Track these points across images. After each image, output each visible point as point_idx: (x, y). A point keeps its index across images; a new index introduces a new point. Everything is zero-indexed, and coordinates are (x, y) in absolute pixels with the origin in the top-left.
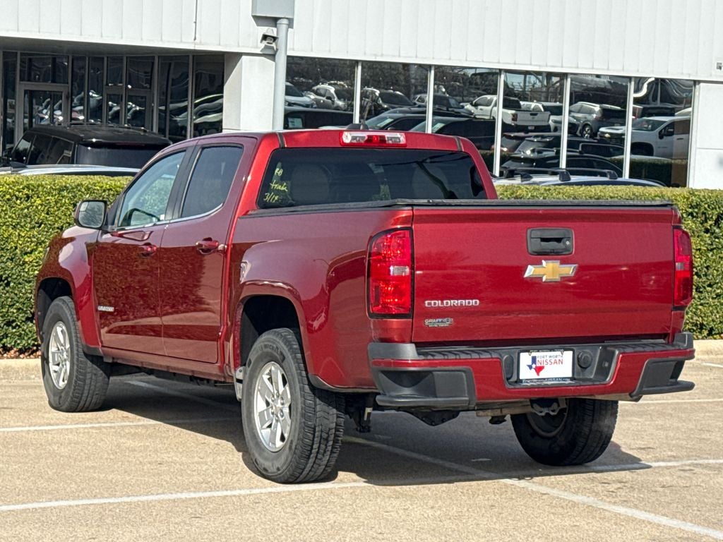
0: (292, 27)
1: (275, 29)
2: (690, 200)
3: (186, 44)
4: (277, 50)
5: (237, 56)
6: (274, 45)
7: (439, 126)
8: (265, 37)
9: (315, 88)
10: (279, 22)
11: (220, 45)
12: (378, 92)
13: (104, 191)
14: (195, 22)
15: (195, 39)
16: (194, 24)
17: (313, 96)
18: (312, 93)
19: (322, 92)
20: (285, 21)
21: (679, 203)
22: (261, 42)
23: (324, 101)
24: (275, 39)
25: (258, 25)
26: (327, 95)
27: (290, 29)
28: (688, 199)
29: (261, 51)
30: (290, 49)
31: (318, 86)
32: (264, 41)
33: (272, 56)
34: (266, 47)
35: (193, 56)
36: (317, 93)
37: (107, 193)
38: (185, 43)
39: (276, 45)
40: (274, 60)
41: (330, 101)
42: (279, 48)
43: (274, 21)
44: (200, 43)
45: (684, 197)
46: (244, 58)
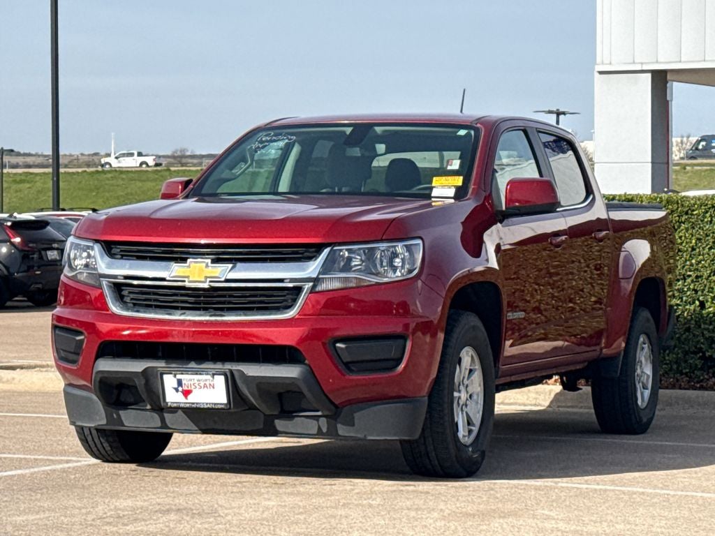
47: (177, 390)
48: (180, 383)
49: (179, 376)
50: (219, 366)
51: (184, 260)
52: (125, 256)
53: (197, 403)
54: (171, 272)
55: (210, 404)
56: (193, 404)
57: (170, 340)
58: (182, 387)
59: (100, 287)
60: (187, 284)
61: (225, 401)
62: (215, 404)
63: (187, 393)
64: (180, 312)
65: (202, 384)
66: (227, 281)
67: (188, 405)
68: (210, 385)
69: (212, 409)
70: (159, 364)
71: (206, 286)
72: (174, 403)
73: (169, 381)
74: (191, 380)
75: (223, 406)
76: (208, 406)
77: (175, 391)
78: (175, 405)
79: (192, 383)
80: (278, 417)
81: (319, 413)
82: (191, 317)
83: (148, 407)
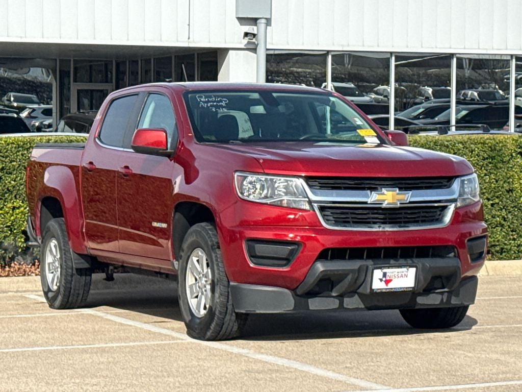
0: (270, 25)
1: (255, 28)
2: (519, 142)
3: (183, 43)
4: (258, 44)
5: (225, 51)
6: (254, 40)
7: (464, 113)
8: (246, 34)
9: (375, 89)
10: (258, 21)
11: (210, 42)
12: (430, 90)
13: (8, 145)
14: (189, 25)
15: (189, 38)
16: (188, 26)
17: (373, 96)
18: (373, 94)
19: (381, 92)
20: (263, 21)
21: (508, 145)
22: (244, 38)
23: (382, 99)
24: (254, 35)
25: (241, 25)
26: (385, 94)
27: (268, 27)
28: (517, 141)
29: (245, 46)
30: (270, 43)
31: (378, 88)
32: (246, 38)
33: (254, 50)
34: (249, 43)
35: (198, 54)
36: (377, 93)
37: (10, 146)
38: (180, 42)
39: (256, 40)
40: (256, 53)
41: (386, 98)
42: (259, 43)
43: (254, 21)
44: (194, 42)
45: (513, 140)
46: (230, 52)
47: (381, 280)
48: (385, 275)
49: (385, 270)
50: (409, 261)
53: (394, 288)
54: (372, 198)
55: (403, 288)
56: (392, 289)
58: (386, 277)
60: (384, 206)
61: (413, 285)
62: (407, 288)
64: (377, 226)
65: (400, 275)
66: (410, 203)
67: (388, 290)
68: (405, 275)
69: (404, 291)
70: (370, 263)
71: (399, 205)
72: (378, 289)
74: (393, 273)
75: (411, 289)
76: (402, 290)
77: (379, 280)
78: (379, 291)
79: (393, 274)
80: (421, 295)
81: (446, 290)
82: (388, 228)
83: (334, 294)
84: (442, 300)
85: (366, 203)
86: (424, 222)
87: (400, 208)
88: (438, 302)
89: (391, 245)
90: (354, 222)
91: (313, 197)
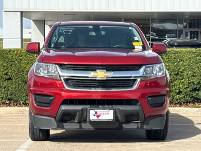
47: (94, 115)
48: (96, 113)
49: (96, 111)
50: (110, 107)
51: (95, 70)
52: (68, 69)
53: (102, 120)
54: (91, 75)
57: (92, 98)
59: (61, 80)
60: (97, 79)
61: (112, 119)
62: (109, 120)
63: (98, 116)
64: (94, 88)
65: (104, 113)
66: (112, 77)
67: (98, 121)
68: (107, 113)
70: (88, 107)
71: (105, 79)
72: (93, 120)
73: (92, 112)
76: (106, 120)
79: (101, 113)
80: (124, 123)
81: (139, 121)
82: (99, 90)
83: (76, 122)
84: (138, 126)
85: (88, 77)
86: (123, 87)
87: (107, 80)
88: (136, 127)
89: (99, 98)
90: (83, 87)
91: (61, 74)
